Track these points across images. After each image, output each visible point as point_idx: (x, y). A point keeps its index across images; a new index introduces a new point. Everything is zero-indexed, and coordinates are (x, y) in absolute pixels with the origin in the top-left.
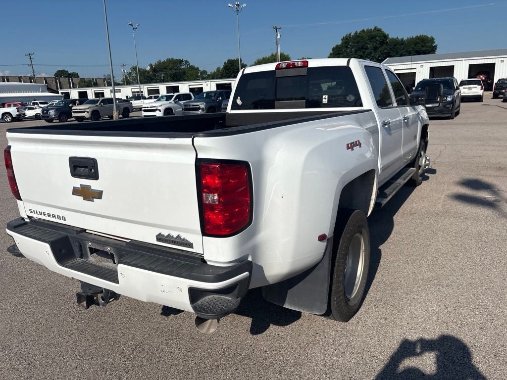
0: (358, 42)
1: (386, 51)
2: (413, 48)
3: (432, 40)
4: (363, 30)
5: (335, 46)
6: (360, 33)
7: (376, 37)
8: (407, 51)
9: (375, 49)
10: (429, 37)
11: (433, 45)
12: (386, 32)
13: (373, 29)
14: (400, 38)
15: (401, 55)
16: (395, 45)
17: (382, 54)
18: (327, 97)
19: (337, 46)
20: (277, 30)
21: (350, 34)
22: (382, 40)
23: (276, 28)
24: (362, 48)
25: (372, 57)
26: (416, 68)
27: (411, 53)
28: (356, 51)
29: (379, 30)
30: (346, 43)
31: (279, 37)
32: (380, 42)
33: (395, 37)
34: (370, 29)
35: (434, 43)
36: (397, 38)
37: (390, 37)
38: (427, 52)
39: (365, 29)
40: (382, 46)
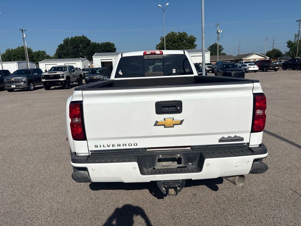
0: (74, 43)
1: (90, 49)
2: (105, 49)
3: (113, 45)
4: (76, 37)
5: (60, 45)
6: (74, 38)
7: (84, 41)
8: (101, 50)
9: (84, 48)
10: (112, 43)
11: (114, 48)
12: (89, 39)
13: (81, 36)
14: (97, 43)
15: (99, 52)
16: (95, 47)
17: (89, 51)
18: (175, 70)
19: (61, 44)
20: (23, 31)
21: (68, 38)
22: (87, 43)
23: (22, 30)
24: (77, 46)
25: (83, 52)
26: (112, 59)
27: (104, 51)
28: (74, 48)
29: (85, 37)
30: (66, 43)
31: (25, 36)
32: (87, 44)
33: (94, 42)
34: (79, 36)
35: (114, 46)
36: (96, 43)
37: (92, 41)
38: (112, 51)
39: (77, 36)
40: (88, 46)
